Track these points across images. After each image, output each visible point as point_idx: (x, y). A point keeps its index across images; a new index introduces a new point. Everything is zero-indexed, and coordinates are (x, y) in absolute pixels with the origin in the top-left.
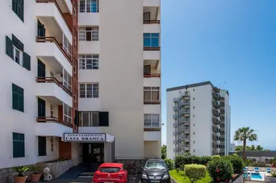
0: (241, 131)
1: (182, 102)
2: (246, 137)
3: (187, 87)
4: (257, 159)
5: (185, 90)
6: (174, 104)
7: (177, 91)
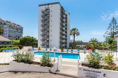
0: (73, 30)
1: (46, 13)
2: (75, 33)
3: (48, 4)
4: (80, 46)
5: (47, 6)
6: (42, 13)
7: (44, 7)
